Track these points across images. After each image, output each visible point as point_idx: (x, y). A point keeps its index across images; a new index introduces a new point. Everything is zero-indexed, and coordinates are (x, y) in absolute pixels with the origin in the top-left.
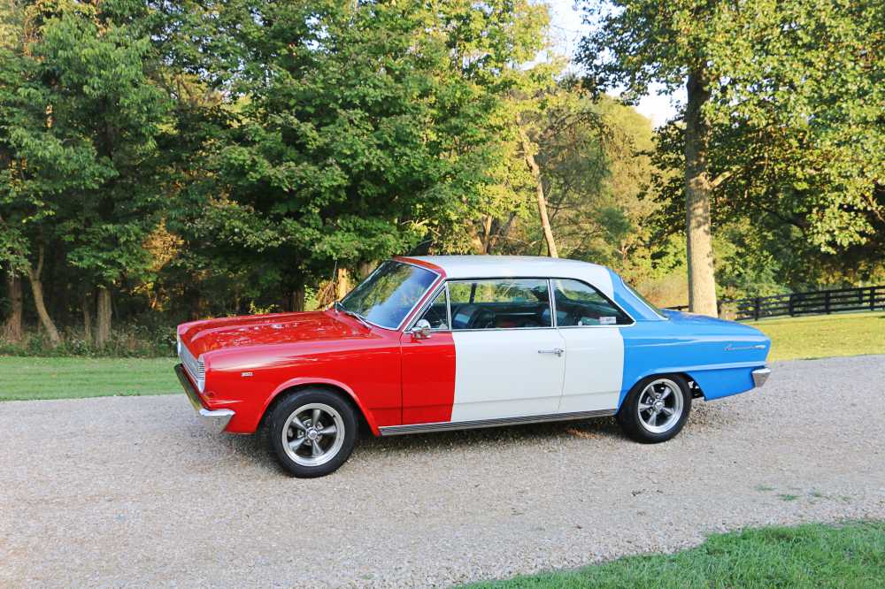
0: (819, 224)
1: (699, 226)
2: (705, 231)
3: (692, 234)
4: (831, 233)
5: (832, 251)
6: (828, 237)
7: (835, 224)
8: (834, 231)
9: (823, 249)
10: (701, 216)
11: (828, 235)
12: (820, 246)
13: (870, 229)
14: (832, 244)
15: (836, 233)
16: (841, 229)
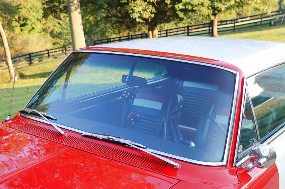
0: (135, 8)
1: (75, 10)
2: (78, 12)
3: (72, 15)
4: (139, 12)
5: (141, 21)
6: (139, 15)
7: (140, 9)
8: (140, 11)
9: (138, 20)
10: (77, 4)
11: (138, 13)
12: (135, 19)
13: (154, 10)
14: (141, 17)
15: (142, 12)
16: (143, 10)
